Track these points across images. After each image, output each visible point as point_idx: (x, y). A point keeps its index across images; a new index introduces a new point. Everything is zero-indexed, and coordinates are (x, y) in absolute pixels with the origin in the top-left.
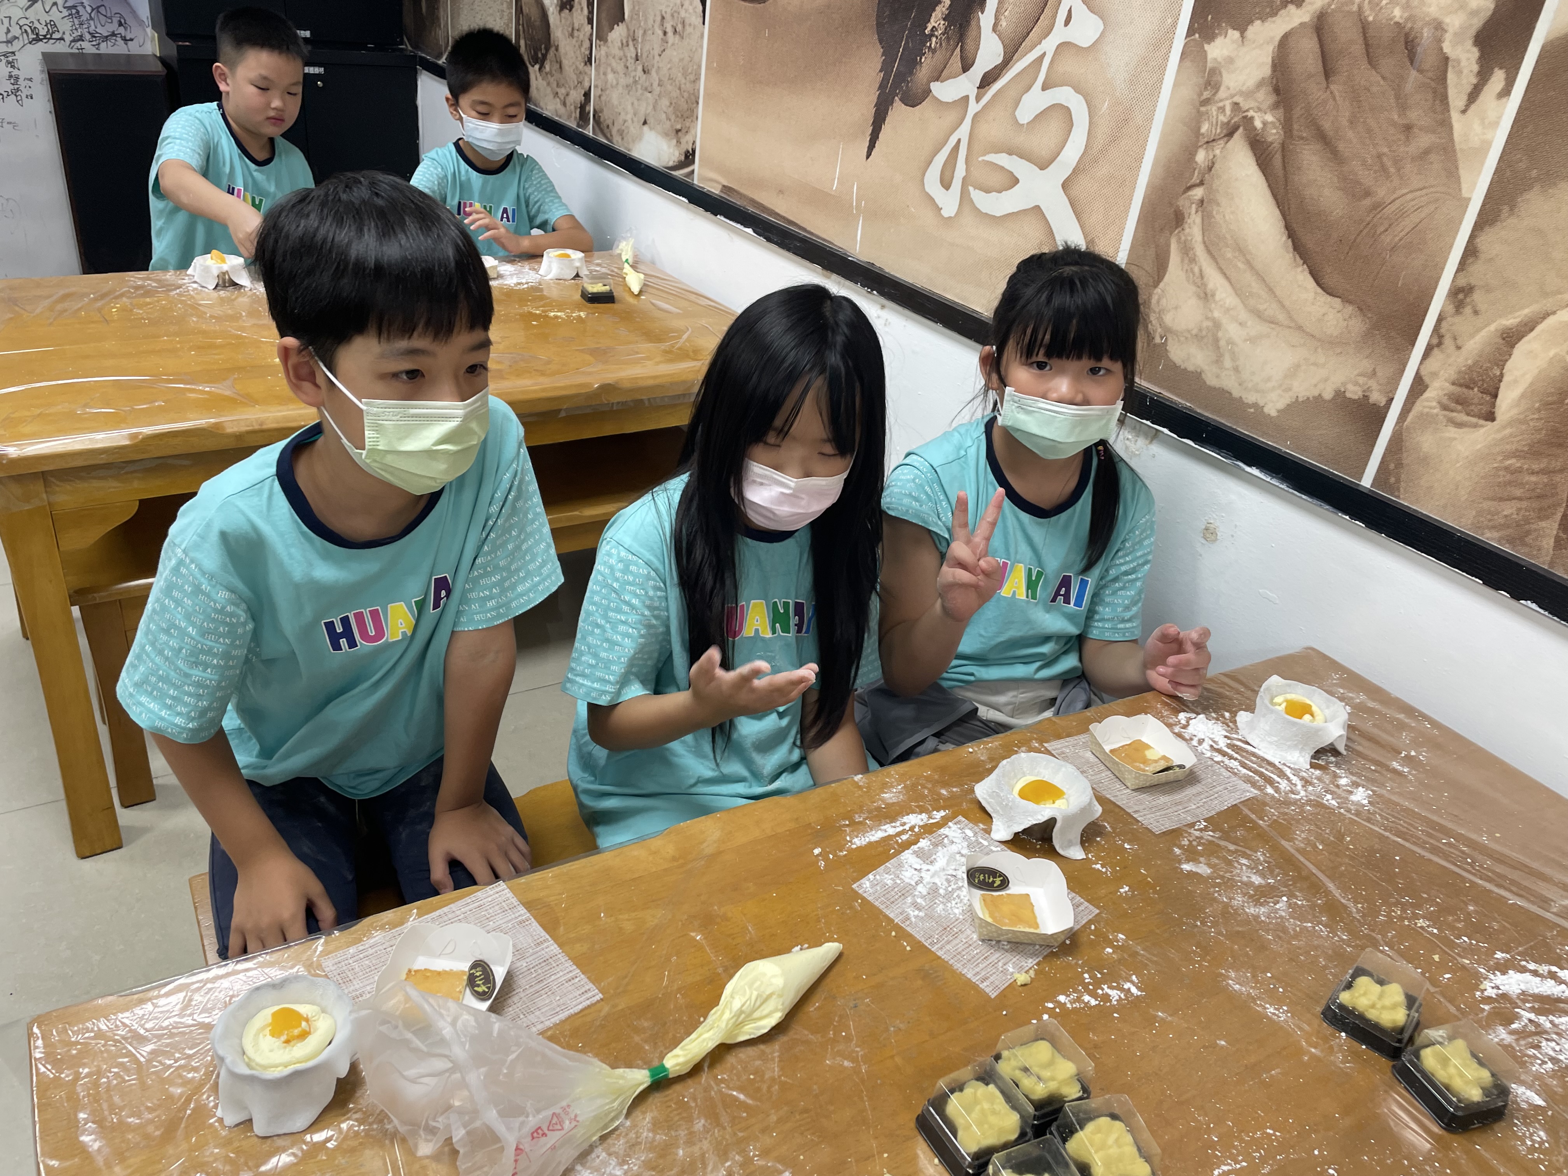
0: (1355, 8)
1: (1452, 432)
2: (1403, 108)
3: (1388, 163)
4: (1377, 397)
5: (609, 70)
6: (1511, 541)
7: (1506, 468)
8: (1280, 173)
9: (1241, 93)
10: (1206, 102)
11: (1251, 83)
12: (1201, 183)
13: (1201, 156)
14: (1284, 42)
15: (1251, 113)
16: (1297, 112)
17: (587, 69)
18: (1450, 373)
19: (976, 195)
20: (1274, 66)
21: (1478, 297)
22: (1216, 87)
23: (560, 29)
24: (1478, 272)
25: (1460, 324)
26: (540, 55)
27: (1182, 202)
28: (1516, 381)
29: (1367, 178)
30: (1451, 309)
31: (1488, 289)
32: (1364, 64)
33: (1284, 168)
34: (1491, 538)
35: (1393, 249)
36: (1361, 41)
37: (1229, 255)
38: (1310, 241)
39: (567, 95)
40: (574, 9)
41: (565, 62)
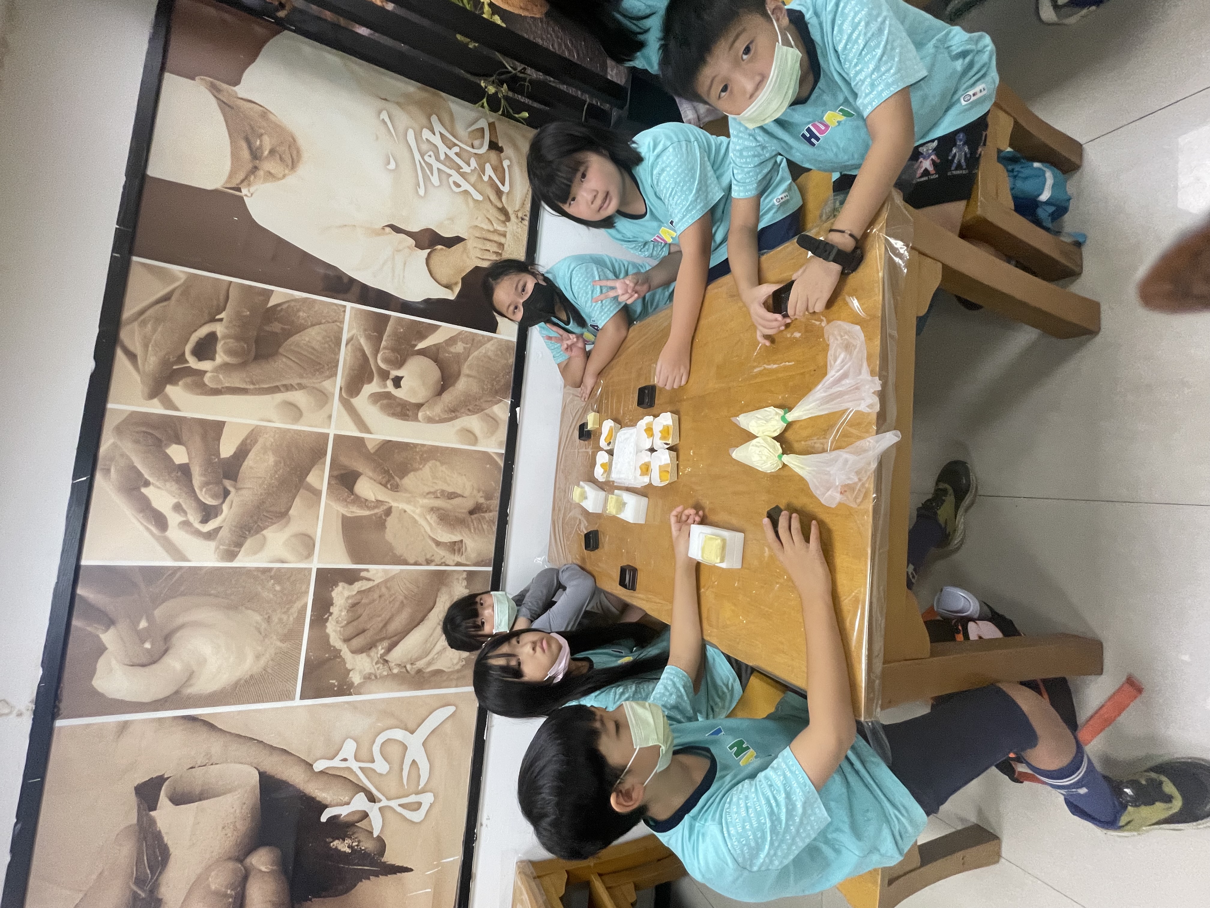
0: (342, 629)
1: (469, 549)
2: (374, 601)
3: (392, 598)
4: (465, 574)
6: (494, 523)
7: (475, 531)
8: (398, 636)
9: (372, 662)
10: (376, 677)
11: (368, 660)
12: (405, 667)
13: (395, 671)
14: (353, 652)
15: (379, 656)
16: (378, 637)
18: (452, 557)
19: (422, 784)
20: (362, 652)
21: (428, 556)
22: (370, 674)
24: (421, 560)
25: (437, 560)
27: (413, 672)
28: (450, 538)
29: (397, 604)
30: (433, 563)
31: (425, 555)
32: (361, 619)
33: (395, 636)
34: (495, 528)
35: (418, 587)
36: (353, 623)
37: (429, 645)
38: (420, 616)
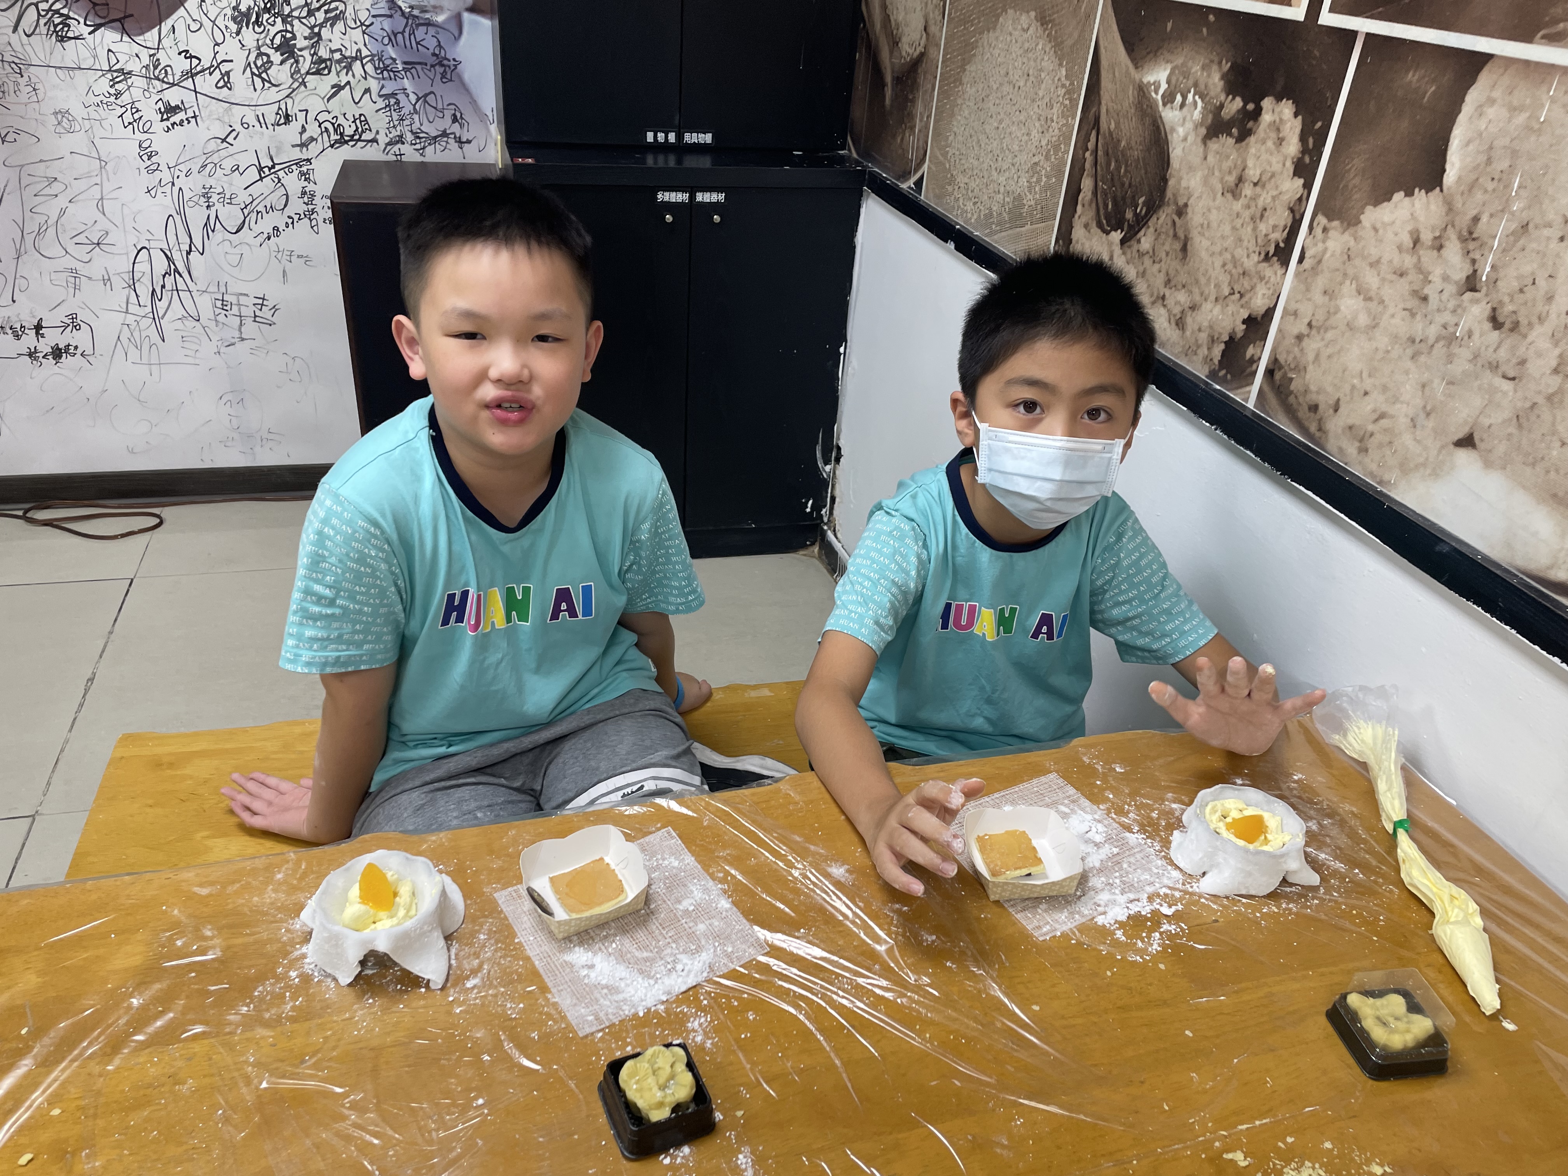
5: (1348, 288)
17: (1271, 271)
23: (1199, 175)
26: (1129, 215)
39: (1193, 308)
40: (1252, 139)
41: (1201, 244)
